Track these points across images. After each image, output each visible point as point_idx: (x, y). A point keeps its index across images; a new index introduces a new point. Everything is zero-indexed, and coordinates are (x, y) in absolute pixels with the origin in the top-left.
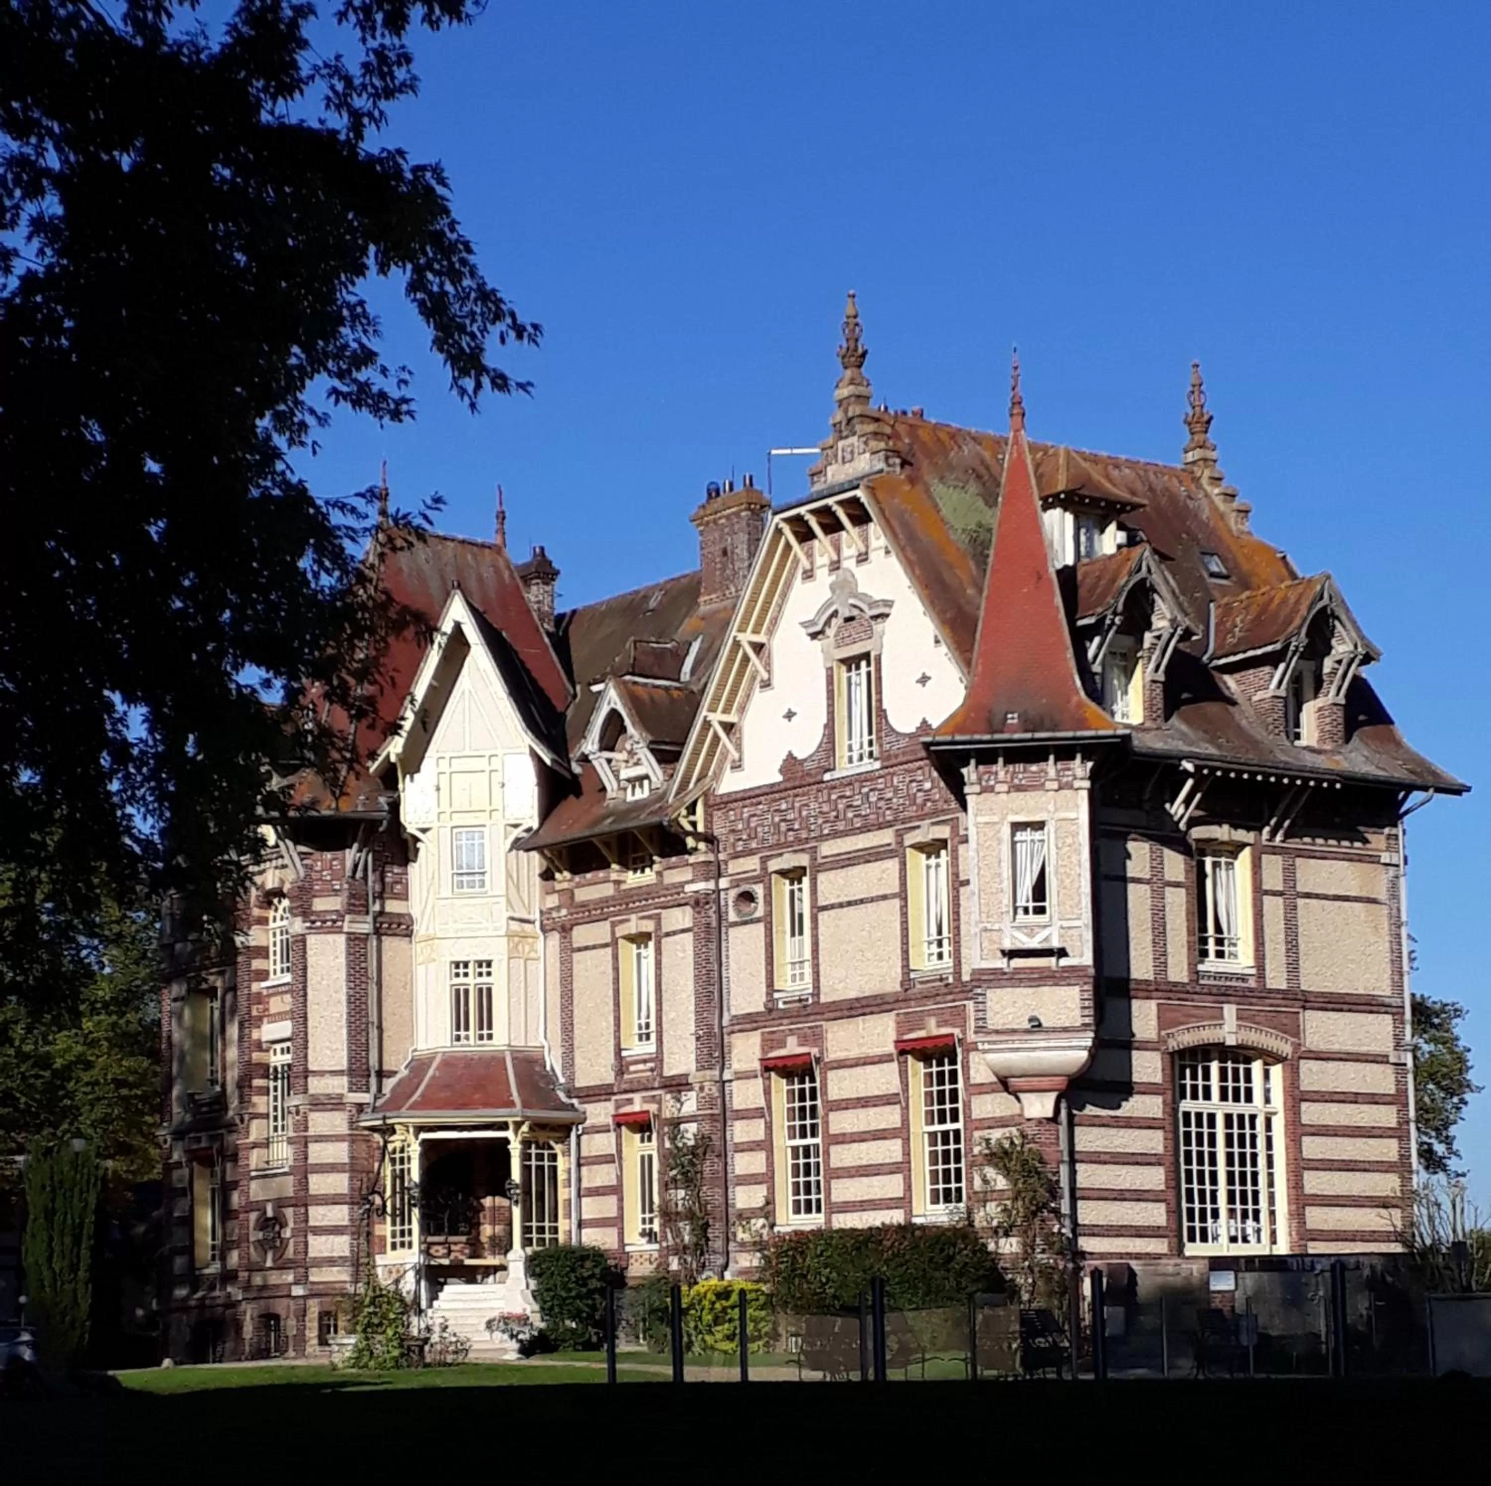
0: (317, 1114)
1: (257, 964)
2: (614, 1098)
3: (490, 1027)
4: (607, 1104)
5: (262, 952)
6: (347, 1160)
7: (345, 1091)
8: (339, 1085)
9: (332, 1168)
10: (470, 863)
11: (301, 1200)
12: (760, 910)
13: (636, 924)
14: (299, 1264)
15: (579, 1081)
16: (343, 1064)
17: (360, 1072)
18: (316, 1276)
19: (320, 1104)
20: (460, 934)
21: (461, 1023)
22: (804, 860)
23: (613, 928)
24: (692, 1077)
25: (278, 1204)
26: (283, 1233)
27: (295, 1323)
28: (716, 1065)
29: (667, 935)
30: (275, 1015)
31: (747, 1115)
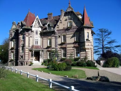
3: (38, 44)
4: (46, 49)
6: (28, 52)
10: (37, 33)
11: (25, 55)
12: (61, 37)
13: (50, 38)
14: (24, 59)
15: (44, 48)
16: (28, 46)
17: (29, 46)
18: (26, 60)
19: (26, 48)
20: (36, 38)
21: (36, 43)
22: (65, 34)
23: (47, 38)
24: (55, 48)
25: (22, 55)
26: (23, 57)
27: (24, 63)
28: (57, 47)
29: (52, 38)
30: (22, 42)
31: (59, 50)
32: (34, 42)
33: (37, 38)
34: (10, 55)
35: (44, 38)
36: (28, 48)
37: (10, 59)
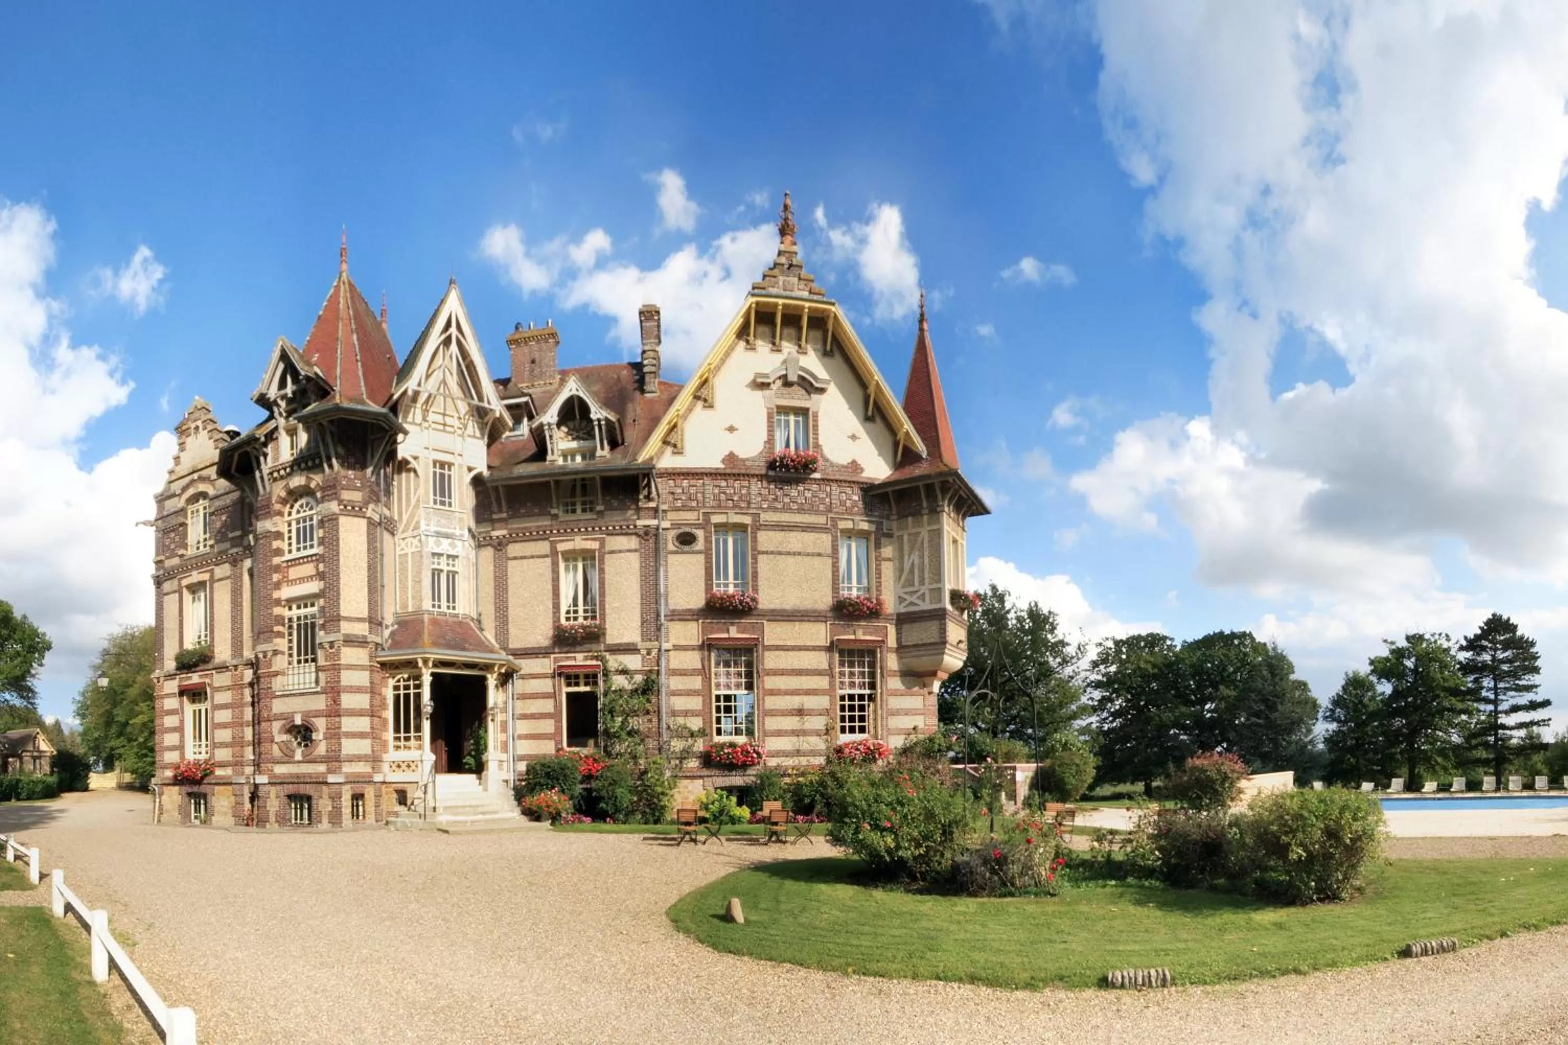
0: (347, 649)
1: (276, 544)
2: (552, 656)
3: (454, 602)
4: (546, 661)
5: (279, 535)
6: (368, 685)
7: (367, 633)
8: (361, 629)
9: (358, 690)
10: (442, 487)
11: (334, 712)
12: (700, 545)
13: (579, 543)
14: (334, 759)
15: (514, 644)
16: (365, 614)
17: (375, 621)
18: (347, 768)
19: (350, 641)
20: (439, 534)
21: (436, 595)
22: (747, 520)
23: (553, 545)
24: (640, 645)
25: (307, 715)
26: (314, 736)
27: (329, 802)
28: (658, 639)
29: (612, 552)
30: (295, 580)
31: (683, 673)
32: (418, 582)
33: (447, 536)
34: (170, 721)
35: (514, 549)
36: (361, 642)
37: (171, 757)
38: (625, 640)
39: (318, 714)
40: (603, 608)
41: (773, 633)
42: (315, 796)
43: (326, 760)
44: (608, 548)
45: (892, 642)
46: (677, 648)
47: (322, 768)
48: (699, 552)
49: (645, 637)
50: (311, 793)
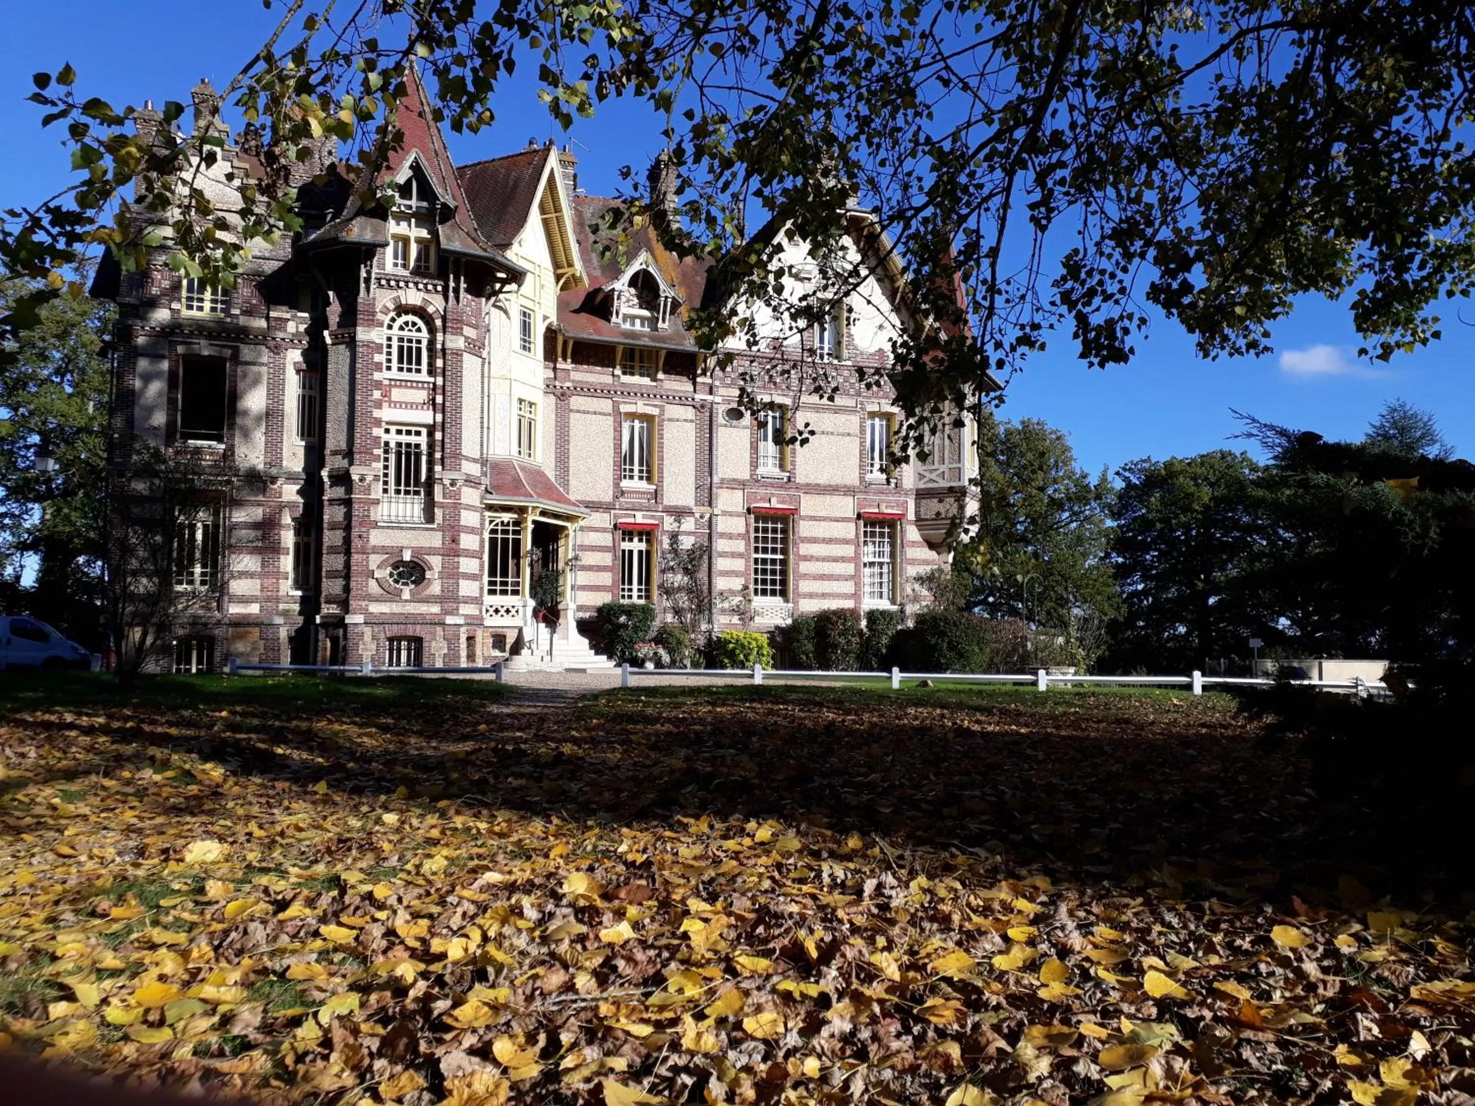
2: (614, 512)
4: (607, 516)
6: (479, 526)
8: (476, 470)
9: (472, 531)
10: (526, 333)
11: (452, 551)
12: (746, 421)
13: (641, 407)
14: (450, 599)
18: (463, 610)
20: (524, 381)
21: (518, 441)
22: (788, 401)
23: (616, 405)
24: (695, 509)
25: (418, 552)
26: (428, 575)
27: (445, 644)
28: (710, 505)
29: (670, 420)
30: (401, 403)
31: (730, 537)
32: (506, 426)
38: (680, 503)
39: (432, 551)
40: (661, 471)
41: (808, 505)
42: (427, 638)
43: (440, 600)
44: (666, 416)
45: (911, 515)
46: (725, 513)
47: (435, 609)
48: (745, 427)
49: (698, 502)
50: (423, 635)
